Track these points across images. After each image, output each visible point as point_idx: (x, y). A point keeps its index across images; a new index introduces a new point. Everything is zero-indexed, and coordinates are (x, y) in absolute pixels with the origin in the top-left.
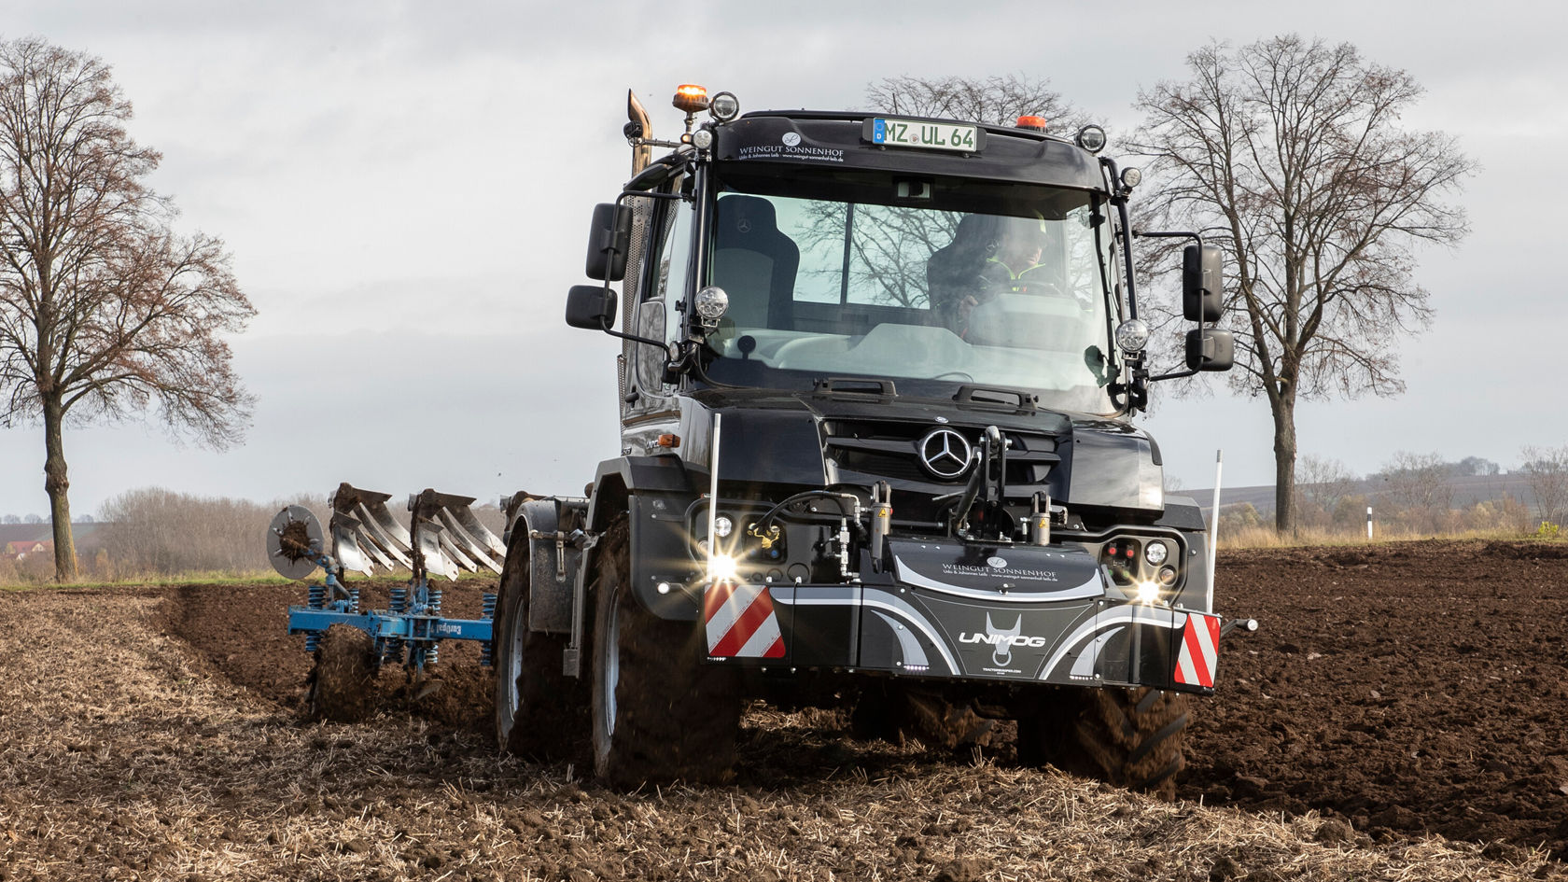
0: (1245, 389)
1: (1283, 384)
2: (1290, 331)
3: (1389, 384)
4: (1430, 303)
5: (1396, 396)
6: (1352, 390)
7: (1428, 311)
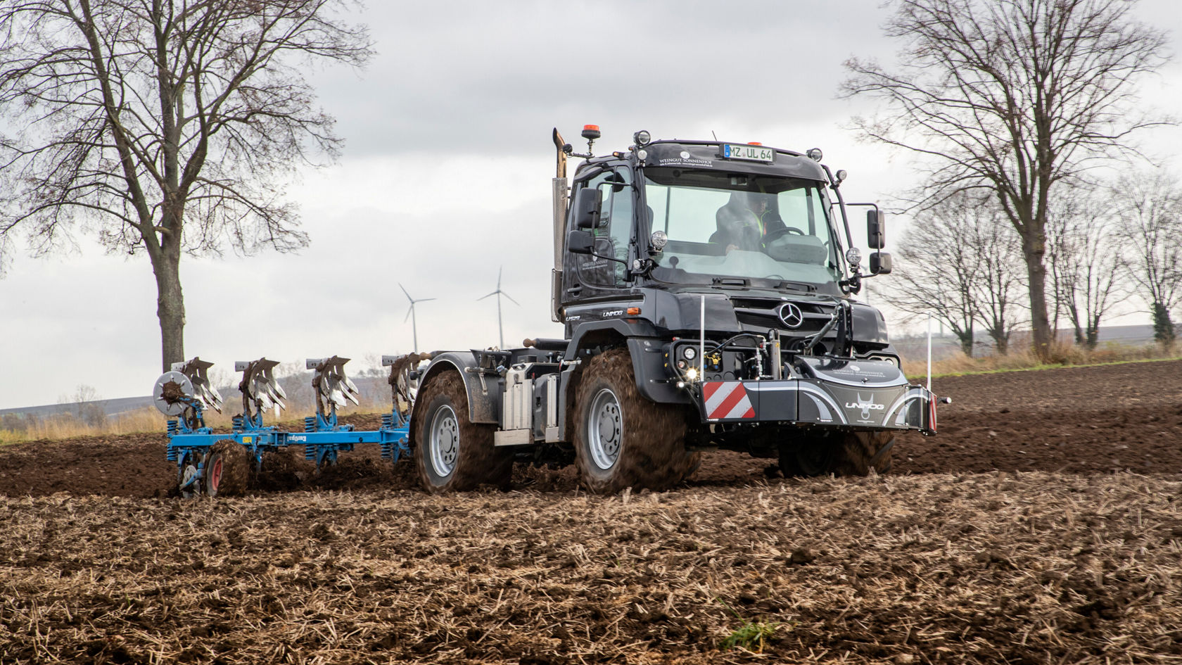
0: (120, 246)
1: (165, 237)
2: (170, 169)
3: (290, 238)
4: (336, 131)
5: (299, 251)
6: (248, 245)
7: (334, 140)
